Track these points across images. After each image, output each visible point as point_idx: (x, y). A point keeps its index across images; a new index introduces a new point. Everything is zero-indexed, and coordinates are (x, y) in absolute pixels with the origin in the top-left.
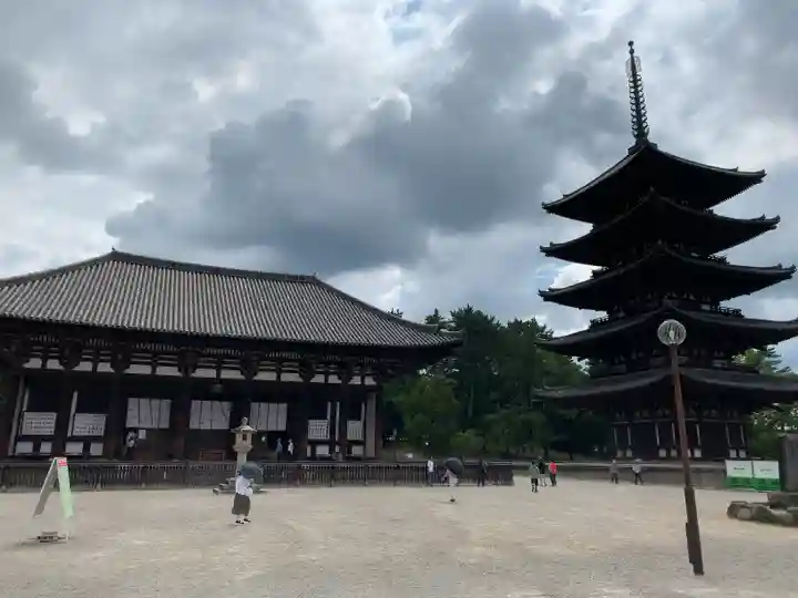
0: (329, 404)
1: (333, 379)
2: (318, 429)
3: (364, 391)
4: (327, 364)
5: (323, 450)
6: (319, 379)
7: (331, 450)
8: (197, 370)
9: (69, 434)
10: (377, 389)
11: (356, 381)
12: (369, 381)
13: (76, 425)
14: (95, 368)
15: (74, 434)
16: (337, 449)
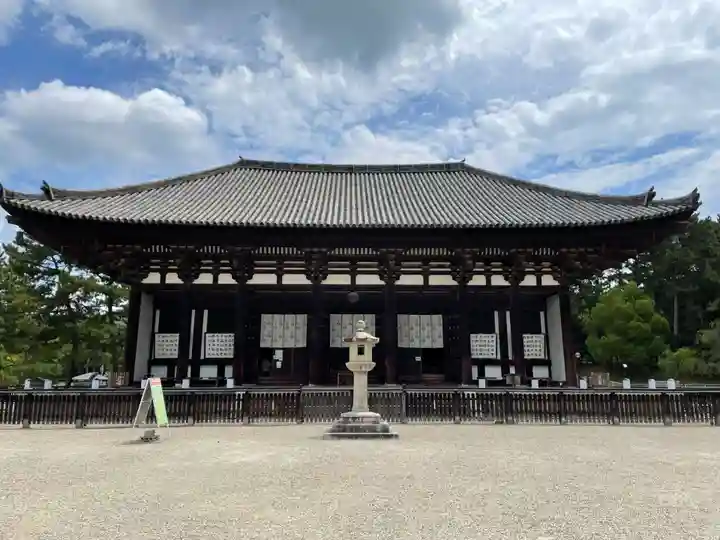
0: (496, 313)
1: (498, 281)
2: (484, 345)
3: (541, 295)
4: (487, 261)
5: (493, 372)
6: (478, 280)
7: (505, 371)
8: (329, 276)
9: (202, 357)
10: (562, 292)
11: (530, 281)
12: (548, 281)
13: (207, 347)
14: (216, 279)
15: (207, 357)
16: (512, 370)
